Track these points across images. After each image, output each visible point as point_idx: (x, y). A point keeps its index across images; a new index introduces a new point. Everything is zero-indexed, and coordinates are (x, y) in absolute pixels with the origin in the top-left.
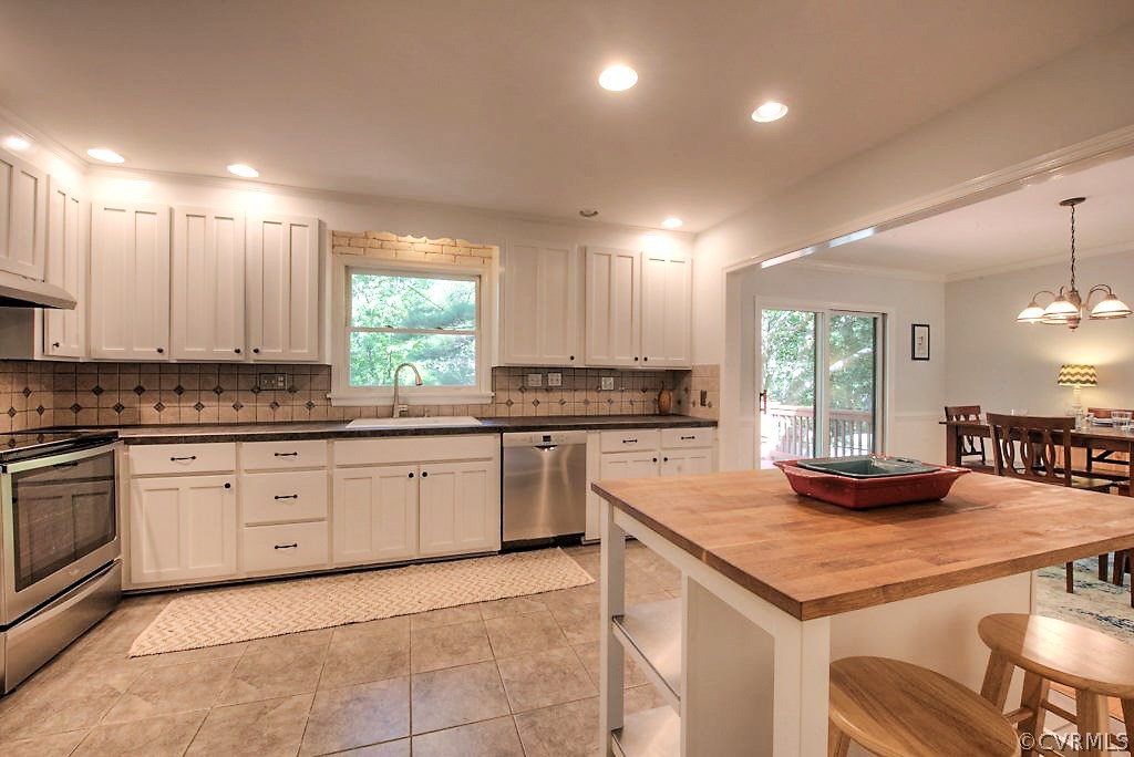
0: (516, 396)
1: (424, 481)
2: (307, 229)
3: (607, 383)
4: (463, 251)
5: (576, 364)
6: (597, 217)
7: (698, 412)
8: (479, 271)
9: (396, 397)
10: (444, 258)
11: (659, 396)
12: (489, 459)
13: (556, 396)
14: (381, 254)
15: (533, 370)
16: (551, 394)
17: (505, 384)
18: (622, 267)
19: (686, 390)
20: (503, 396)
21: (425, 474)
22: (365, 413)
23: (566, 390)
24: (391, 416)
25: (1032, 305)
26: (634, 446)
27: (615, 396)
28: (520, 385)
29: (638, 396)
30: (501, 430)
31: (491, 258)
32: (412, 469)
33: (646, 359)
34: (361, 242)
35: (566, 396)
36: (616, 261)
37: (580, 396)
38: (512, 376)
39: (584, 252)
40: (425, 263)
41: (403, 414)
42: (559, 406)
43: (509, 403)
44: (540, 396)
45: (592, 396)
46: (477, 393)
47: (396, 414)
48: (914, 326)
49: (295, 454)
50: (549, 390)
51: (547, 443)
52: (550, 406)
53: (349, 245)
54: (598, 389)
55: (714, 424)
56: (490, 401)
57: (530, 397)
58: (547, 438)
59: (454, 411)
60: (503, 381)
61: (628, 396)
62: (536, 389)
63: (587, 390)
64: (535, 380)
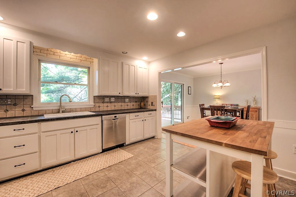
0: (101, 105)
1: (76, 134)
2: (25, 44)
3: (127, 100)
4: (84, 59)
5: (120, 95)
6: (127, 54)
7: (151, 107)
8: (89, 66)
9: (60, 106)
10: (77, 61)
11: (141, 103)
12: (98, 124)
13: (113, 104)
14: (54, 57)
15: (106, 97)
16: (112, 104)
17: (98, 101)
18: (132, 68)
19: (147, 102)
20: (97, 105)
21: (77, 131)
22: (48, 112)
23: (116, 102)
24: (59, 112)
25: (215, 83)
26: (138, 117)
27: (129, 104)
28: (103, 101)
29: (134, 104)
30: (101, 115)
31: (93, 62)
32: (73, 130)
33: (138, 94)
34: (45, 52)
35: (116, 104)
36: (131, 67)
37: (120, 104)
38: (101, 98)
39: (122, 64)
40: (70, 61)
41: (63, 112)
42: (114, 107)
43: (99, 107)
44: (109, 104)
45: (123, 104)
46: (89, 104)
47: (61, 111)
48: (188, 87)
49: (24, 129)
50: (111, 102)
51: (115, 118)
52: (111, 107)
53: (40, 52)
54: (125, 102)
55: (156, 110)
56: (93, 106)
57: (105, 104)
58: (115, 117)
59: (81, 110)
61: (132, 104)
62: (107, 102)
63: (121, 102)
64: (107, 100)
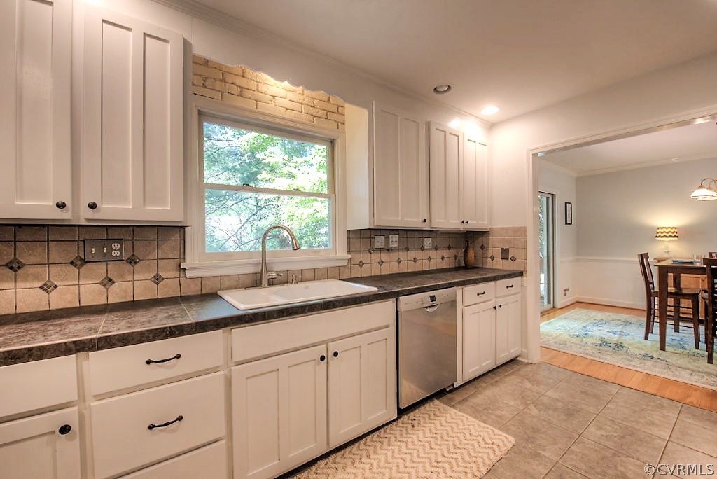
0: (366, 257)
1: (335, 362)
2: (169, 45)
3: (428, 242)
4: (321, 113)
7: (501, 265)
8: (332, 135)
9: (263, 262)
10: (305, 118)
11: (466, 252)
12: (387, 327)
13: (395, 255)
14: (240, 102)
15: (378, 232)
16: (392, 254)
18: (452, 141)
19: (482, 247)
20: (357, 258)
21: (336, 354)
22: (226, 283)
23: (403, 250)
24: (258, 284)
25: (700, 187)
26: (483, 298)
27: (433, 254)
28: (369, 246)
29: (446, 253)
30: (393, 295)
31: (344, 124)
33: (467, 222)
34: (218, 85)
35: (402, 255)
36: (449, 138)
37: (411, 254)
38: (363, 238)
39: (428, 127)
40: (287, 120)
41: (272, 283)
42: (396, 264)
43: (361, 264)
44: (384, 256)
45: (419, 254)
46: (332, 256)
47: (265, 282)
48: (566, 203)
49: (178, 356)
50: (389, 250)
51: (432, 303)
52: (391, 264)
53: (204, 86)
54: (422, 249)
55: (521, 274)
56: (348, 263)
57: (376, 257)
58: (432, 298)
60: (357, 244)
61: (440, 253)
62: (380, 250)
63: (415, 249)
64: (380, 241)
